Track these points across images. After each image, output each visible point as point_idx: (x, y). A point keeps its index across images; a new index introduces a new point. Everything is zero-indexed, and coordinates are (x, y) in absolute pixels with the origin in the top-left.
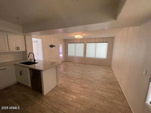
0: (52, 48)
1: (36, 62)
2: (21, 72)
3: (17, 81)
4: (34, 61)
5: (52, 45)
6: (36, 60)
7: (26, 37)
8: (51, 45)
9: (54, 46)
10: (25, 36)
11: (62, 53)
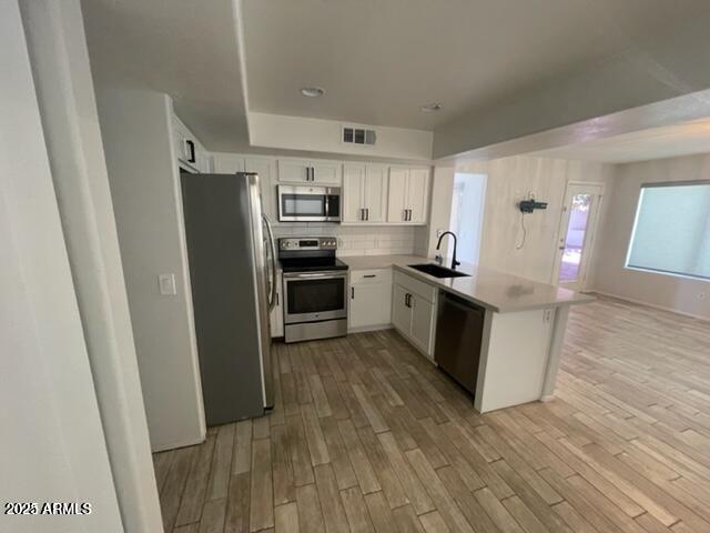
0: (527, 215)
1: (458, 269)
2: (408, 296)
3: (391, 324)
4: (453, 267)
5: (533, 201)
6: (459, 264)
7: (437, 170)
8: (526, 199)
9: (542, 206)
10: (433, 168)
11: (583, 248)
